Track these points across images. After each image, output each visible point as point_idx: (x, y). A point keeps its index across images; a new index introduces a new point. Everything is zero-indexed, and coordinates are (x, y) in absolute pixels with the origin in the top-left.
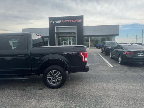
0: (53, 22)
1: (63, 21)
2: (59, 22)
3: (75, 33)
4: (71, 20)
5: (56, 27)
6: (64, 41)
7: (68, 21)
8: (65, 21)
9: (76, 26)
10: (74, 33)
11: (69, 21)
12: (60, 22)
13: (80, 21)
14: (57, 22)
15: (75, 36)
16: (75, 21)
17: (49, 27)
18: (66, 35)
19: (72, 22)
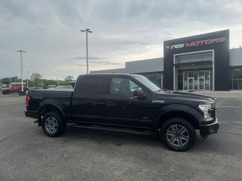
1: (187, 44)
2: (182, 46)
3: (212, 64)
4: (202, 41)
5: (174, 55)
6: (189, 78)
7: (197, 43)
8: (192, 44)
9: (213, 51)
10: (210, 62)
11: (199, 42)
13: (222, 39)
14: (176, 47)
15: (212, 68)
16: (212, 41)
17: (163, 57)
18: (193, 67)
19: (206, 43)
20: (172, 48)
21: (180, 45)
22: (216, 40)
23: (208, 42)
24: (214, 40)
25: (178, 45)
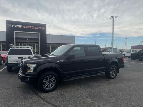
0: (12, 26)
4: (33, 27)
5: (15, 32)
7: (30, 27)
8: (27, 27)
9: (39, 33)
11: (31, 27)
12: (21, 27)
13: (43, 28)
14: (16, 26)
15: (38, 43)
16: (38, 28)
17: (5, 31)
18: (27, 41)
19: (35, 28)
20: (13, 26)
21: (19, 26)
22: (40, 28)
23: (36, 28)
24: (39, 28)
25: (17, 26)
